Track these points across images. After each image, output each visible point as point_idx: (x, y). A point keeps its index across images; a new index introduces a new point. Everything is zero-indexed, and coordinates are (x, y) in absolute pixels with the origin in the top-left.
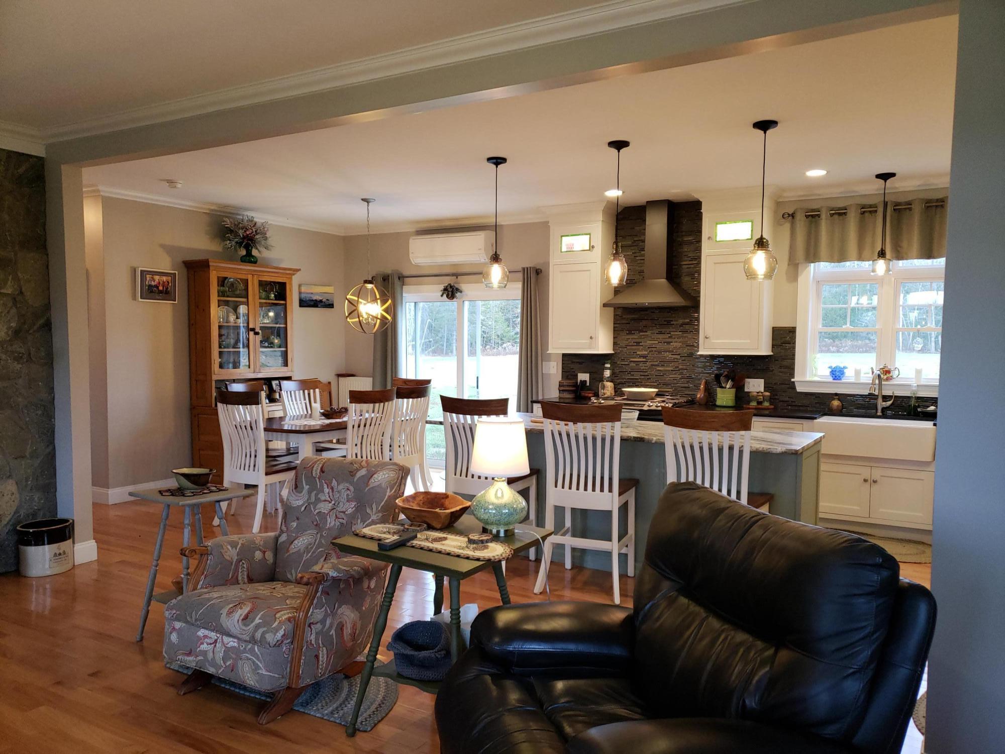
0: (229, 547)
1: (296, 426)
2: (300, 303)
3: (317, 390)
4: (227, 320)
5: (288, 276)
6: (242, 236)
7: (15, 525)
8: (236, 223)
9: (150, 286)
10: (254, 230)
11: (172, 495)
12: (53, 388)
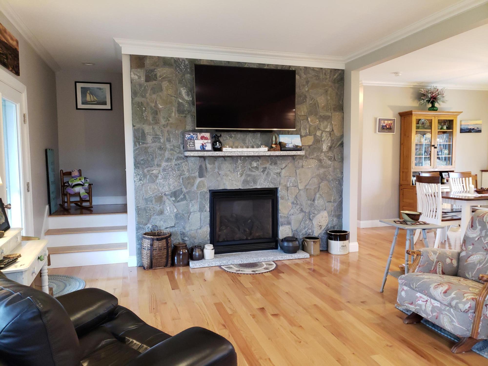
0: (432, 253)
1: (460, 196)
2: (461, 131)
3: (471, 178)
4: (420, 141)
5: (455, 116)
6: (430, 97)
7: (327, 231)
8: (427, 90)
9: (383, 126)
10: (437, 93)
11: (401, 223)
12: (343, 172)
